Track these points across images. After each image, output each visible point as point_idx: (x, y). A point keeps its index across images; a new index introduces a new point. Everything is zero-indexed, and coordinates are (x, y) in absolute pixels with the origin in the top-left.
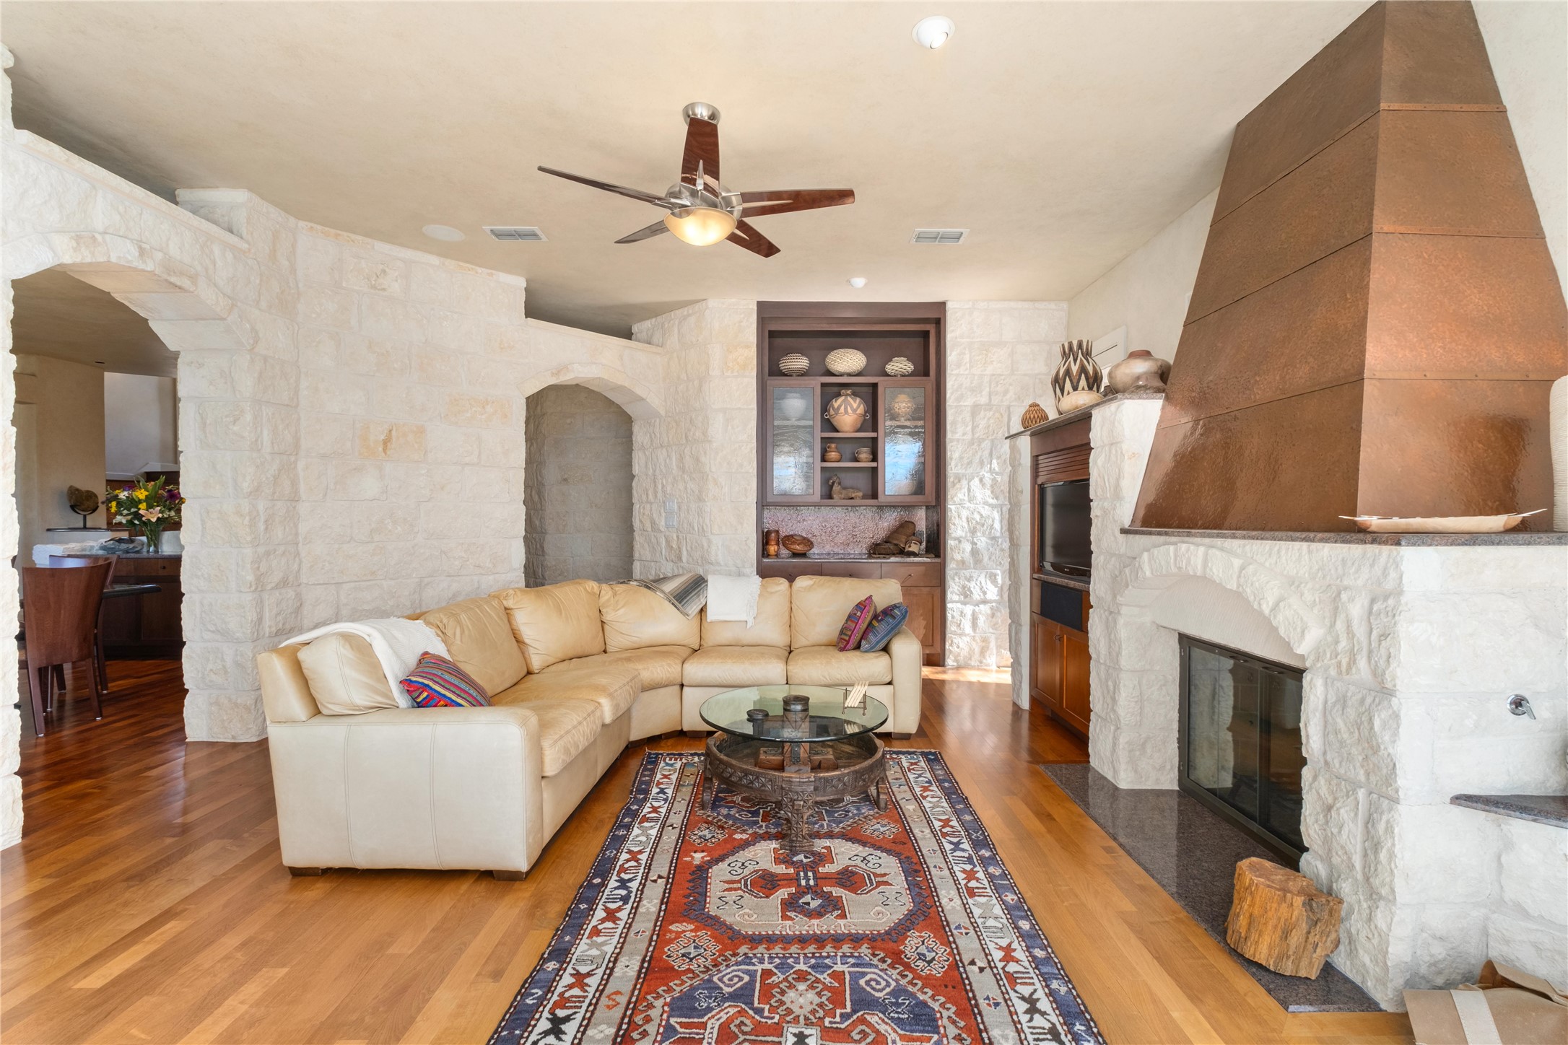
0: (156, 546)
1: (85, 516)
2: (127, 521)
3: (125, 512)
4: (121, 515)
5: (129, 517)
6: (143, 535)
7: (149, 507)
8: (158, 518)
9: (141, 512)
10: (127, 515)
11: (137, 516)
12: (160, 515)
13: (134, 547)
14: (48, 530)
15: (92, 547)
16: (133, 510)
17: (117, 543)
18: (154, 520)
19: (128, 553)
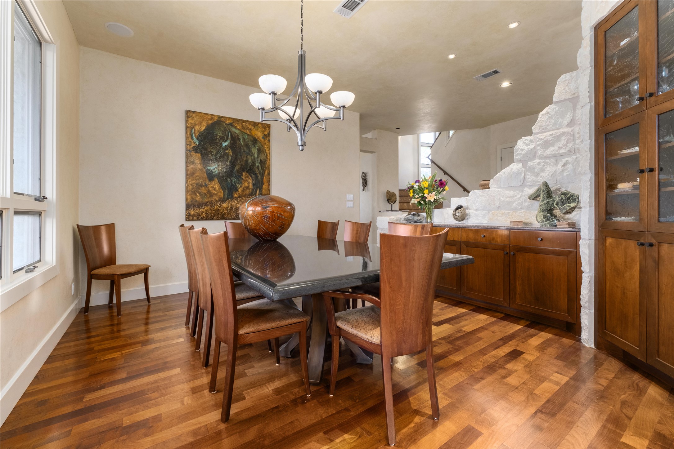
0: (431, 219)
1: (392, 205)
2: (418, 202)
3: (417, 196)
4: (415, 198)
5: (419, 200)
6: (424, 212)
7: (430, 192)
8: (435, 200)
9: (426, 195)
10: (418, 198)
11: (423, 198)
12: (435, 197)
13: (421, 219)
14: (380, 211)
15: (401, 219)
16: (421, 195)
17: (413, 216)
18: (432, 200)
19: (417, 222)
